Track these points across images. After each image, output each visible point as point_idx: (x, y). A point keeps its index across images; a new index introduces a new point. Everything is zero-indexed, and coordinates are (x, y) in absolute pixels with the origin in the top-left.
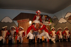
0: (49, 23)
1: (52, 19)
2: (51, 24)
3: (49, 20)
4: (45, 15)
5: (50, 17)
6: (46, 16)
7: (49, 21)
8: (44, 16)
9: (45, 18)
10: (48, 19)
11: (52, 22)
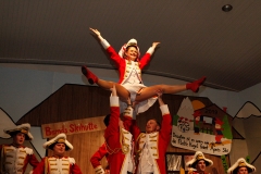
0: (219, 143)
1: (231, 119)
2: (228, 147)
3: (218, 127)
4: (192, 99)
5: (224, 111)
6: (201, 105)
7: (219, 134)
8: (186, 103)
9: (197, 113)
10: (208, 120)
11: (236, 136)
